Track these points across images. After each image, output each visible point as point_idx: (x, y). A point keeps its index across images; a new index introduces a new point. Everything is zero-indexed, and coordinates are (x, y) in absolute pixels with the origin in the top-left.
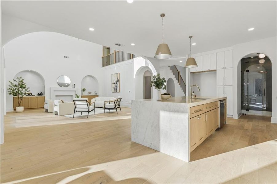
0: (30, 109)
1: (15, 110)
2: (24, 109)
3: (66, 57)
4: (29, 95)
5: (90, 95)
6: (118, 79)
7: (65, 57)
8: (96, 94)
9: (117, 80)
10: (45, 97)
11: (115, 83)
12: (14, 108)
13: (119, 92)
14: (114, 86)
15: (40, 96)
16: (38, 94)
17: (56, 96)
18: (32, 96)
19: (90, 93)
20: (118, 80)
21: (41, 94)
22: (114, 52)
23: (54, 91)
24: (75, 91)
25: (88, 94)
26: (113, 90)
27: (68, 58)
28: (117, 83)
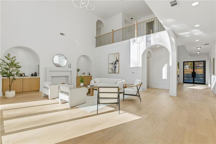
0: (23, 92)
1: (4, 94)
2: (16, 93)
3: (63, 34)
4: (21, 75)
5: (84, 75)
6: (118, 59)
7: (61, 34)
8: (89, 74)
9: (115, 60)
10: (39, 78)
11: (112, 64)
12: (3, 92)
13: (119, 73)
14: (111, 66)
15: (34, 77)
16: (32, 75)
17: (52, 77)
18: (25, 77)
19: (84, 74)
20: (117, 61)
21: (35, 75)
22: (111, 31)
23: (50, 71)
24: (71, 71)
25: (82, 74)
26: (110, 71)
27: (65, 35)
28: (115, 64)
